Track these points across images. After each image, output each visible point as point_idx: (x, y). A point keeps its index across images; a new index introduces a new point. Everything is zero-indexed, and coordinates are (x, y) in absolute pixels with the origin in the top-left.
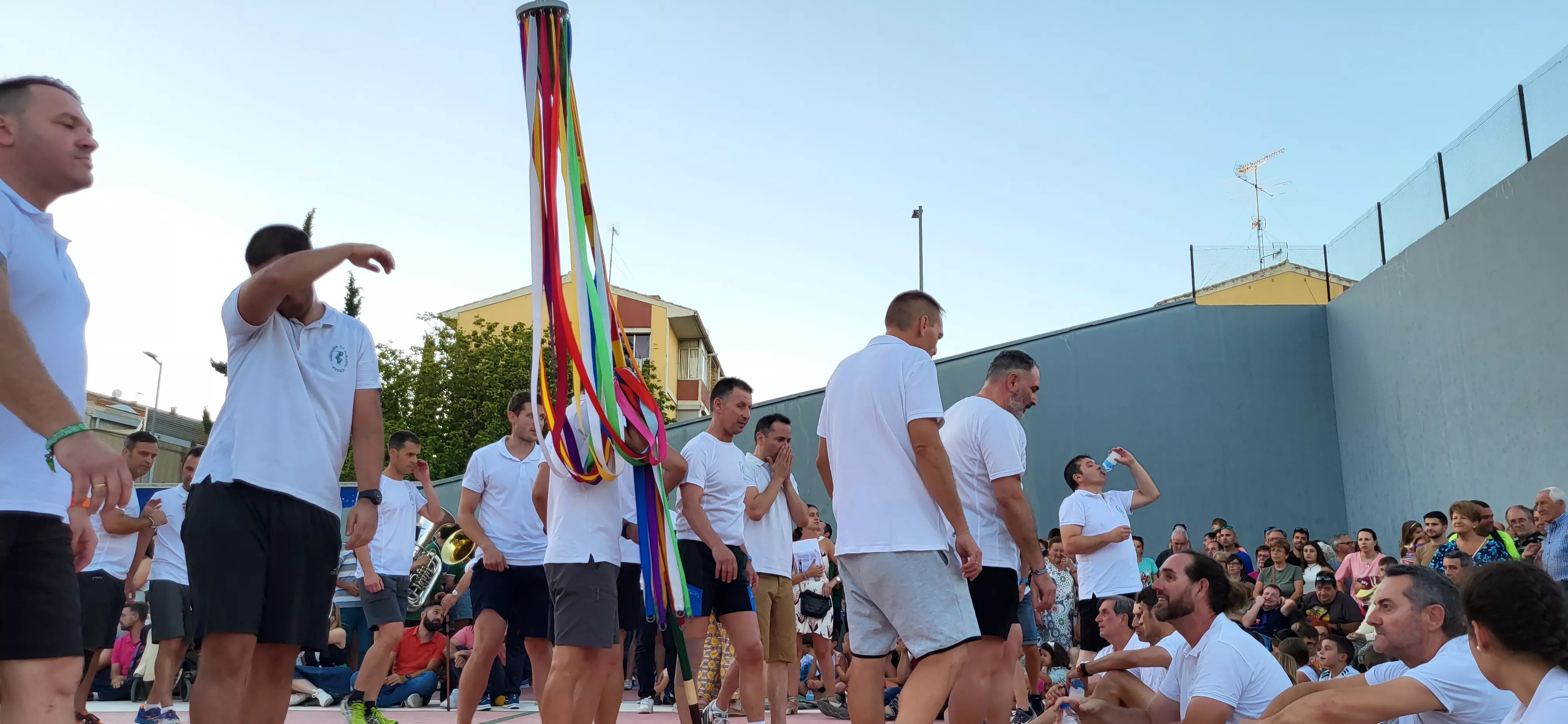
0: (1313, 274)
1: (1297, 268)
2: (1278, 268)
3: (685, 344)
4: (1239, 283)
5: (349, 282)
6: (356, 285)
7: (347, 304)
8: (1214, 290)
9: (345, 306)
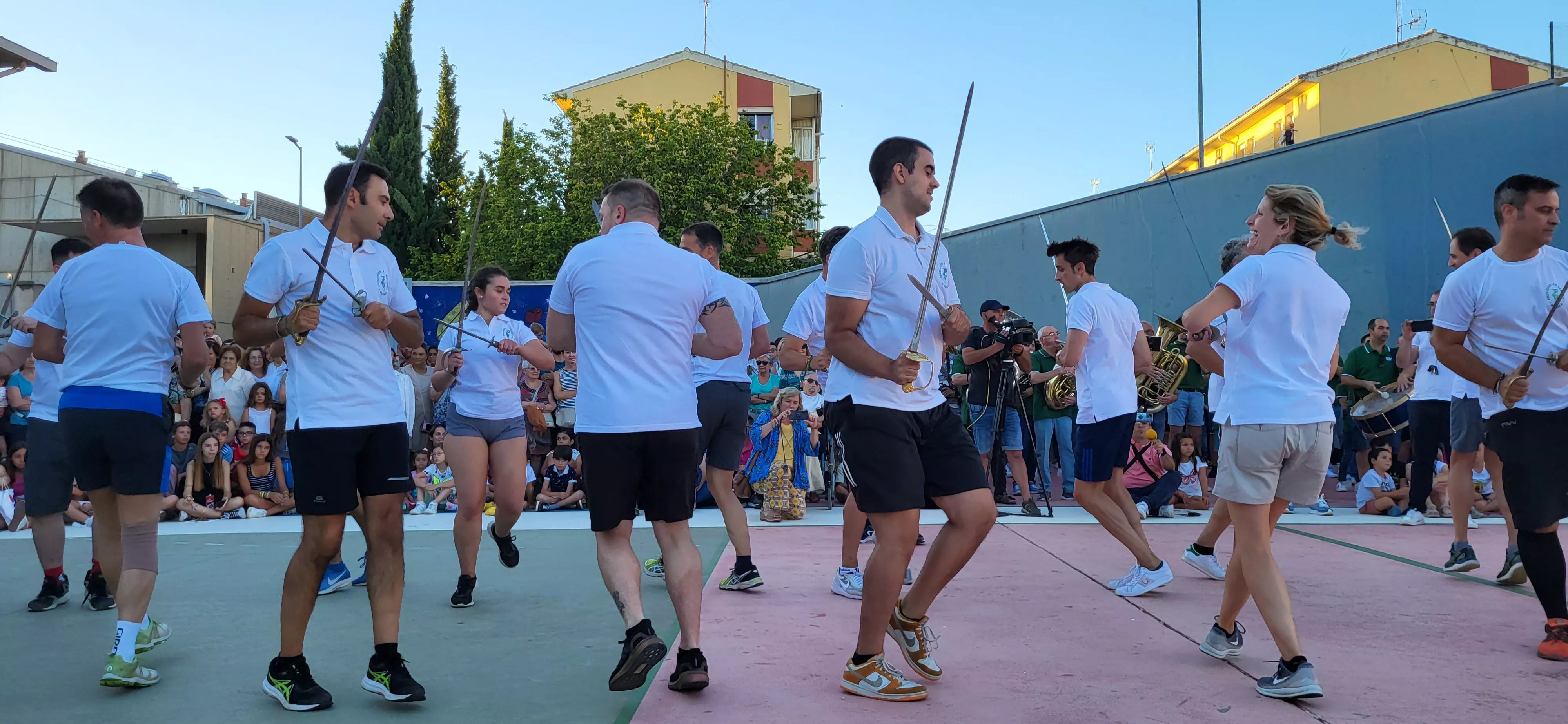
0: (1461, 44)
1: (1444, 37)
2: (1425, 38)
3: (801, 124)
4: (1383, 54)
5: (442, 59)
6: (450, 63)
7: (443, 82)
8: (1358, 62)
9: (440, 85)
